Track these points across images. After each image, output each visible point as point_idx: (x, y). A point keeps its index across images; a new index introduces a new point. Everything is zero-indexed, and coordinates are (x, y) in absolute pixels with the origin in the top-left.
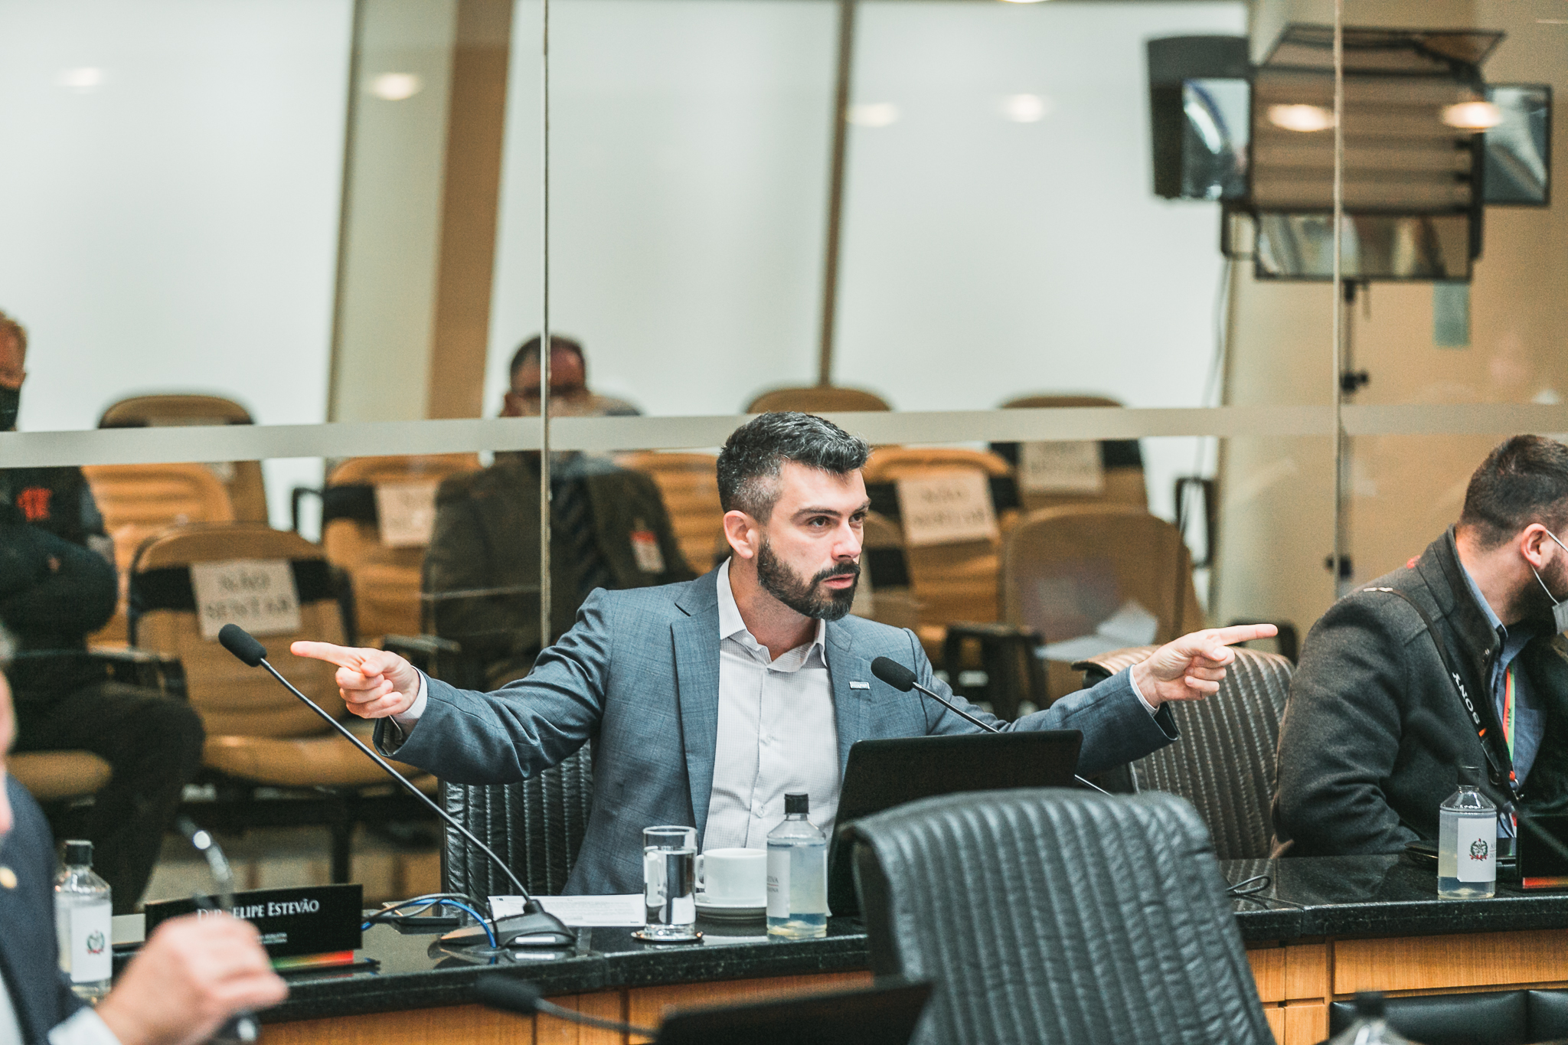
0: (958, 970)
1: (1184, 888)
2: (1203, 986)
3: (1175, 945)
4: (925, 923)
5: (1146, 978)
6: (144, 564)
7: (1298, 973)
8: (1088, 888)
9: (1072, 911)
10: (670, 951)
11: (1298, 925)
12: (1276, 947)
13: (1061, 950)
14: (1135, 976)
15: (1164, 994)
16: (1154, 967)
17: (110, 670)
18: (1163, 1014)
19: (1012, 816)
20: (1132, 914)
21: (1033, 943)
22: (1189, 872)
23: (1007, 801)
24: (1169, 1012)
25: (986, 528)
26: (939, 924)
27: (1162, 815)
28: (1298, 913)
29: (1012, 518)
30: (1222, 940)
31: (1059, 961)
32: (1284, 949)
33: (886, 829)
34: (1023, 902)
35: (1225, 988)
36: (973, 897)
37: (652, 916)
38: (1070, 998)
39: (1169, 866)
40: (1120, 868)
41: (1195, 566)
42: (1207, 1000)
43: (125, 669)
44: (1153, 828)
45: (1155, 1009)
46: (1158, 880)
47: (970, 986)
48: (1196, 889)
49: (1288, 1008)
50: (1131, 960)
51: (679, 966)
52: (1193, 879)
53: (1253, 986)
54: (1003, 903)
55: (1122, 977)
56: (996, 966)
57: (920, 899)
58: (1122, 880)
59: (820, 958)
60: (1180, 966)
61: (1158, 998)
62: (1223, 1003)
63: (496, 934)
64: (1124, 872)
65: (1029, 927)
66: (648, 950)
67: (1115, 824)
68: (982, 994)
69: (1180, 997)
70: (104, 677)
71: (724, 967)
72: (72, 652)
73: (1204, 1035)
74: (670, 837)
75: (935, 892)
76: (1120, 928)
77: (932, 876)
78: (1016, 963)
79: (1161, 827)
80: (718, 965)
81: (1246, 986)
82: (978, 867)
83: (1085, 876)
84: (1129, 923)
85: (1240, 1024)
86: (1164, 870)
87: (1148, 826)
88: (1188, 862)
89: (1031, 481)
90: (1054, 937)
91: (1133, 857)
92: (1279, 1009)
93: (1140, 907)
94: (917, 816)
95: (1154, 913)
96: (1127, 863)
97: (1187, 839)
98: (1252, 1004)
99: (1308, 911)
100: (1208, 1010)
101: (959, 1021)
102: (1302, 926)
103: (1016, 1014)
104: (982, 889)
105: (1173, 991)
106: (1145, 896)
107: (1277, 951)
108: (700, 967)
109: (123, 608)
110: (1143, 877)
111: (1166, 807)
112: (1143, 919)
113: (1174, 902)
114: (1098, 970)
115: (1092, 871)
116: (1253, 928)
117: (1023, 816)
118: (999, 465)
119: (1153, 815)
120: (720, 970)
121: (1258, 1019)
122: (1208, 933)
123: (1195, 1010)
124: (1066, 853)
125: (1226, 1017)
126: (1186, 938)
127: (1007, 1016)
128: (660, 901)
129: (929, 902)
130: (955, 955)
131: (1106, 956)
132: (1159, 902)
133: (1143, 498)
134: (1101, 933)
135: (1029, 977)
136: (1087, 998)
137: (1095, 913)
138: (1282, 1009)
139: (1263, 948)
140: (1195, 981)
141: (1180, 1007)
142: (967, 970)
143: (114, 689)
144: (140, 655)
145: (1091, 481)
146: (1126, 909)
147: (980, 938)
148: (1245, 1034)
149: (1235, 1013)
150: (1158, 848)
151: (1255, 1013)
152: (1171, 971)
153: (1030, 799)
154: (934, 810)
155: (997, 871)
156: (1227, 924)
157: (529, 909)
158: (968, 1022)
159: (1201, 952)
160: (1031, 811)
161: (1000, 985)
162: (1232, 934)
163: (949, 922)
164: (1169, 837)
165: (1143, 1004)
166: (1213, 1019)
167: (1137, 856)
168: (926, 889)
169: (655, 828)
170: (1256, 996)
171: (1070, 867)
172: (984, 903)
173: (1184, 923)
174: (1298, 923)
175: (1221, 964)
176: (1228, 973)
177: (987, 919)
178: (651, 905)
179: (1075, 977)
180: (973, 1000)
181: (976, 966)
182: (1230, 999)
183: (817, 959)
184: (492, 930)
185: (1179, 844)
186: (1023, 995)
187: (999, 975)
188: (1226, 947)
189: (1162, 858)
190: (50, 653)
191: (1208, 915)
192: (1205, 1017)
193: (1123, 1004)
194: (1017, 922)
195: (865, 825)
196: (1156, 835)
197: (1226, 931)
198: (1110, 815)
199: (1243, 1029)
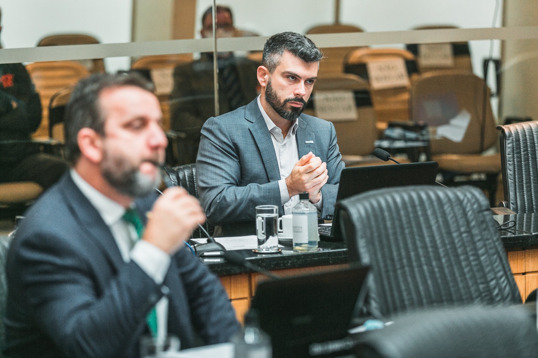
0: (385, 261)
1: (479, 226)
2: (488, 266)
3: (475, 249)
4: (370, 242)
5: (464, 264)
6: (55, 104)
7: (530, 260)
8: (439, 227)
9: (432, 237)
10: (268, 257)
11: (530, 241)
12: (521, 250)
13: (428, 252)
14: (459, 263)
15: (471, 270)
16: (467, 259)
17: (42, 148)
18: (471, 278)
19: (406, 197)
20: (458, 237)
21: (416, 249)
22: (481, 219)
23: (404, 191)
24: (473, 277)
25: (405, 81)
26: (377, 243)
27: (469, 196)
28: (530, 236)
29: (415, 77)
30: (495, 247)
31: (427, 256)
32: (524, 251)
33: (354, 204)
34: (412, 233)
35: (497, 267)
36: (390, 231)
37: (260, 242)
38: (432, 272)
39: (472, 217)
40: (452, 218)
41: (491, 95)
42: (490, 272)
43: (48, 148)
44: (465, 201)
45: (468, 276)
46: (468, 223)
47: (390, 268)
48: (484, 226)
49: (527, 275)
50: (457, 256)
51: (272, 263)
52: (483, 222)
53: (509, 266)
54: (403, 233)
55: (454, 263)
56: (401, 260)
57: (368, 232)
58: (453, 223)
59: (331, 259)
60: (478, 257)
61: (469, 272)
62: (496, 273)
63: (196, 251)
64: (454, 219)
65: (414, 244)
66: (259, 257)
67: (449, 200)
68: (395, 271)
69: (478, 271)
70: (38, 152)
71: (291, 263)
72: (25, 141)
73: (488, 287)
74: (267, 210)
75: (374, 229)
76: (453, 243)
77: (373, 223)
78: (409, 258)
79: (469, 201)
80: (288, 262)
81: (506, 266)
82: (392, 219)
83: (437, 222)
84: (456, 241)
85: (503, 282)
86: (471, 218)
87: (463, 200)
88: (480, 215)
89: (424, 62)
90: (425, 247)
91: (457, 214)
92: (523, 276)
93: (461, 234)
94: (367, 198)
95: (467, 237)
96: (455, 216)
97: (480, 205)
98: (508, 273)
99: (534, 235)
100: (490, 276)
101: (386, 283)
102: (531, 241)
103: (409, 279)
104: (394, 227)
105: (475, 269)
106: (463, 229)
107: (521, 251)
108: (280, 264)
109: (45, 122)
110: (461, 222)
111: (471, 193)
112: (462, 239)
113: (475, 231)
114: (444, 260)
115: (440, 219)
116: (511, 242)
117: (411, 198)
118: (409, 56)
119: (465, 196)
120: (289, 264)
121: (511, 279)
122: (490, 244)
123: (484, 276)
124: (429, 212)
125: (498, 279)
126: (480, 246)
127: (406, 280)
128: (263, 237)
129: (372, 233)
130: (383, 256)
131: (447, 254)
132: (469, 231)
133: (470, 67)
134: (444, 245)
135: (415, 264)
136: (439, 272)
137: (442, 237)
138: (524, 276)
139: (516, 251)
140: (484, 264)
141: (478, 275)
142: (389, 262)
143: (43, 157)
144: (54, 142)
145: (449, 61)
146: (455, 235)
147: (394, 249)
148: (505, 287)
149: (501, 277)
150: (468, 209)
151: (510, 277)
152: (474, 260)
153: (414, 190)
154: (374, 196)
155: (400, 220)
156: (497, 240)
157: (209, 241)
158: (390, 283)
159: (486, 252)
160: (414, 195)
161: (402, 267)
162: (499, 244)
163: (381, 242)
164: (472, 205)
165: (463, 274)
166: (492, 280)
167: (459, 213)
168: (370, 228)
169: (261, 206)
170: (510, 269)
171: (431, 218)
172: (395, 234)
173: (479, 240)
174: (529, 240)
175: (495, 257)
176: (498, 261)
177: (396, 240)
178: (259, 238)
179: (434, 263)
180: (391, 274)
181: (392, 260)
182: (499, 271)
183: (329, 259)
184: (194, 250)
185: (476, 208)
186: (412, 271)
187: (402, 263)
188: (497, 249)
189: (469, 214)
190: (16, 141)
191: (489, 237)
192: (489, 279)
193: (454, 274)
194: (409, 241)
195: (345, 202)
196: (467, 204)
197: (497, 243)
198: (447, 196)
199: (504, 285)
